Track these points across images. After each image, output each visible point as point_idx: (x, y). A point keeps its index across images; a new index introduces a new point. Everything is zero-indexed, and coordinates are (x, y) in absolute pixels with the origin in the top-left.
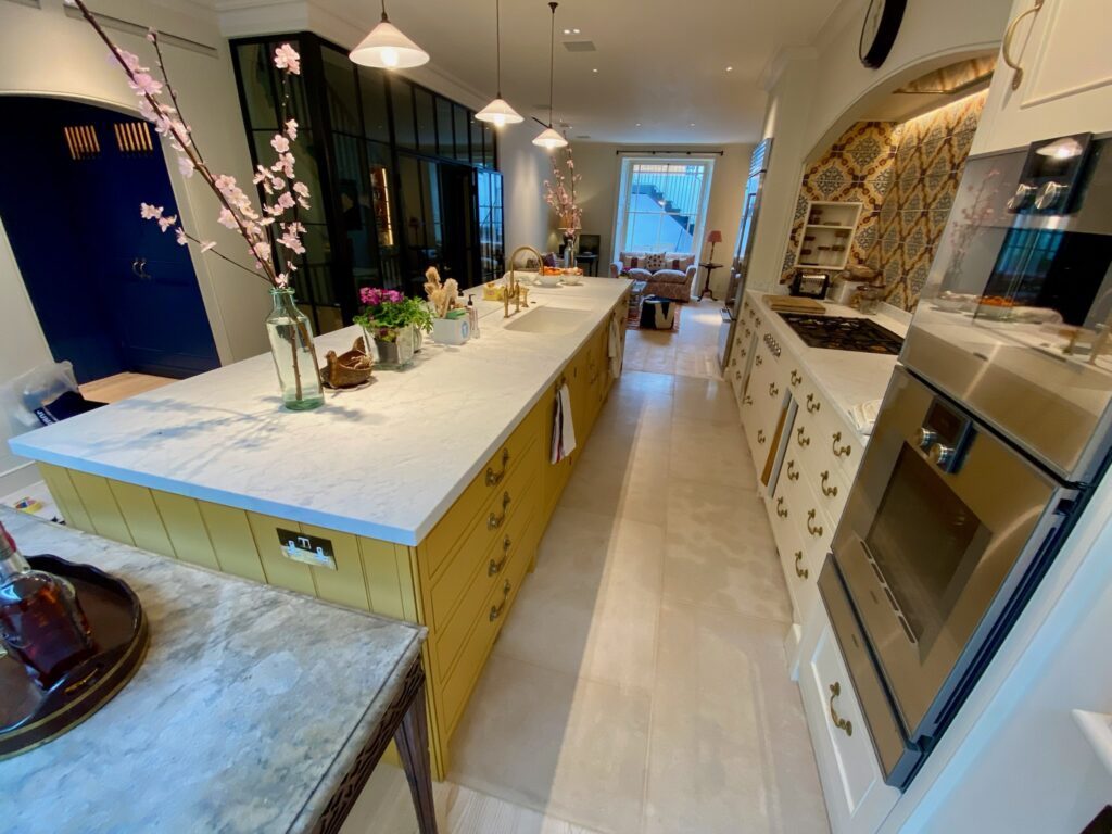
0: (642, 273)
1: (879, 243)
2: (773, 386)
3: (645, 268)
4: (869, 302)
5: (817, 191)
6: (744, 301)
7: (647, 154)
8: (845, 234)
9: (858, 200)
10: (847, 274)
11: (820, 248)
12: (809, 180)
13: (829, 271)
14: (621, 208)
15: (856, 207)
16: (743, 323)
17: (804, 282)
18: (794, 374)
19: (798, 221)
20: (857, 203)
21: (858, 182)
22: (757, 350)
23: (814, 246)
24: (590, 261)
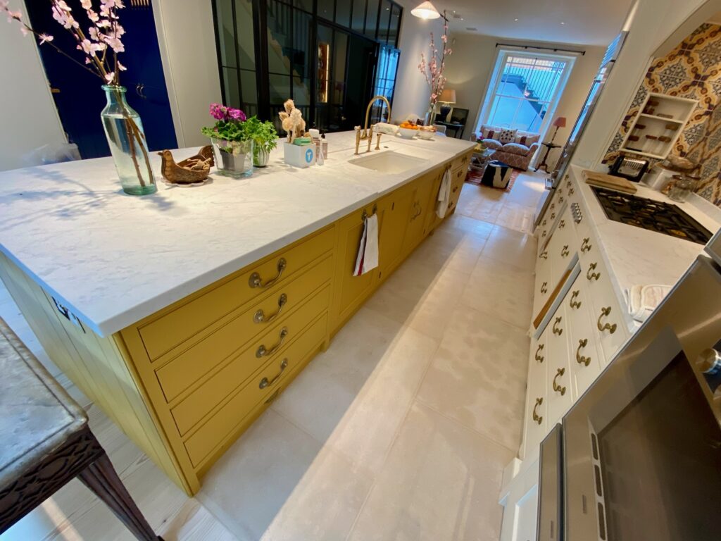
0: (494, 143)
1: (705, 139)
2: (566, 248)
3: (498, 140)
4: (681, 190)
5: (658, 85)
6: (566, 173)
7: (521, 48)
8: (675, 127)
9: (695, 98)
10: (667, 163)
11: (648, 137)
12: (653, 73)
13: (651, 158)
14: (490, 91)
15: (691, 104)
16: (560, 191)
17: (624, 165)
18: (586, 241)
19: (634, 109)
20: (693, 100)
21: (699, 80)
22: (564, 215)
23: (642, 134)
24: (457, 129)
